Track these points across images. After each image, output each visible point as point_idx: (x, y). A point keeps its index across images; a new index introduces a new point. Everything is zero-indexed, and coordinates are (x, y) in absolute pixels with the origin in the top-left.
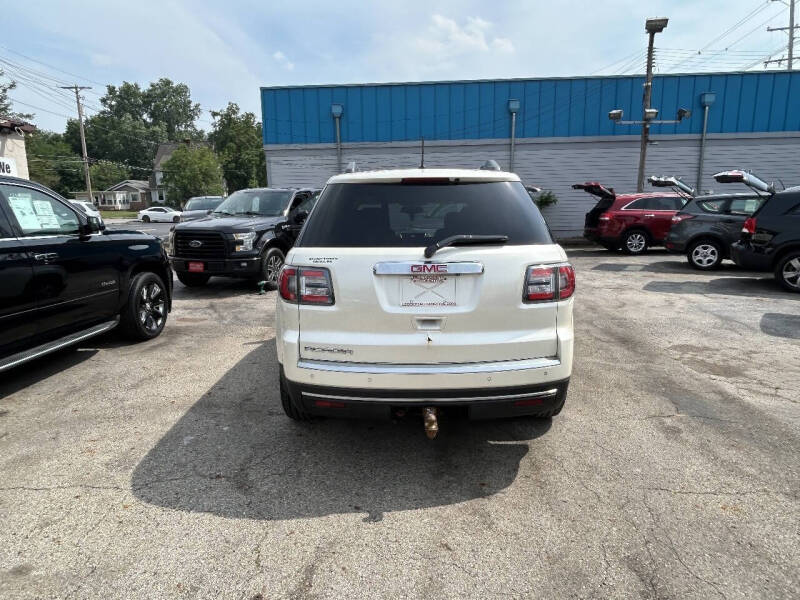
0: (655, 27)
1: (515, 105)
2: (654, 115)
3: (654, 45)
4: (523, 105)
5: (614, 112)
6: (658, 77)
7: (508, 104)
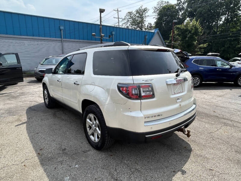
0: (102, 11)
1: (62, 28)
2: (103, 36)
3: (101, 16)
4: (65, 28)
5: (93, 34)
6: (103, 26)
7: (59, 27)
